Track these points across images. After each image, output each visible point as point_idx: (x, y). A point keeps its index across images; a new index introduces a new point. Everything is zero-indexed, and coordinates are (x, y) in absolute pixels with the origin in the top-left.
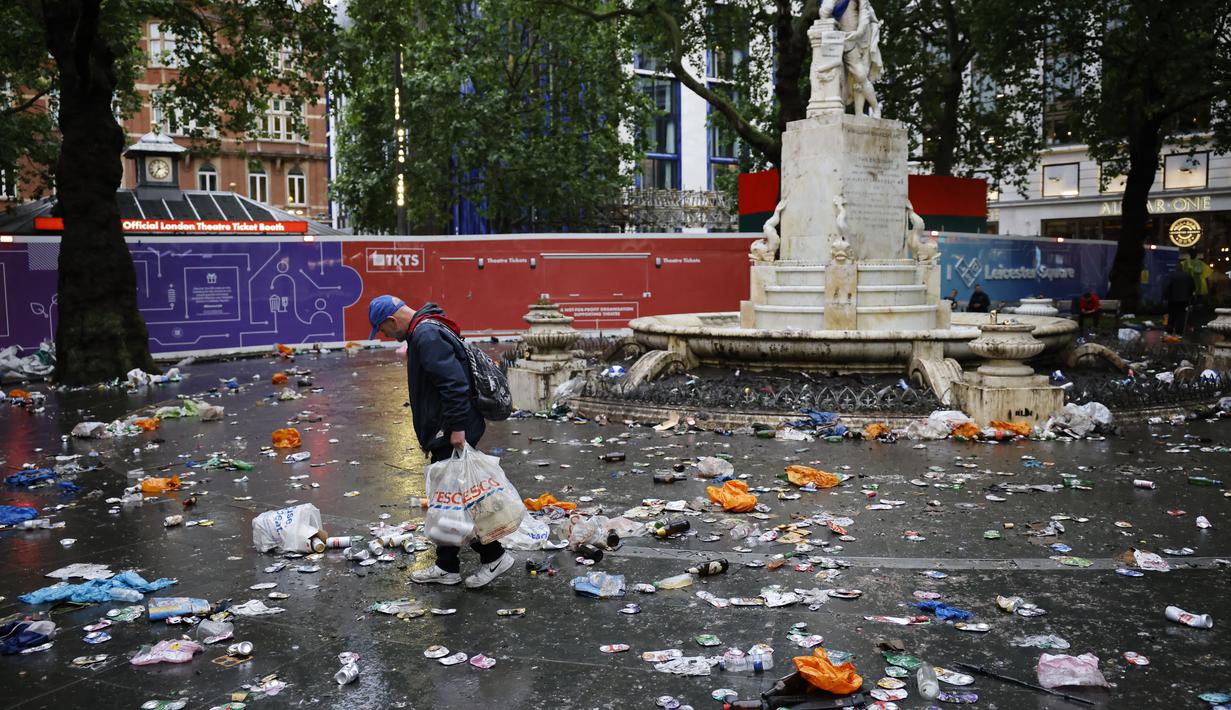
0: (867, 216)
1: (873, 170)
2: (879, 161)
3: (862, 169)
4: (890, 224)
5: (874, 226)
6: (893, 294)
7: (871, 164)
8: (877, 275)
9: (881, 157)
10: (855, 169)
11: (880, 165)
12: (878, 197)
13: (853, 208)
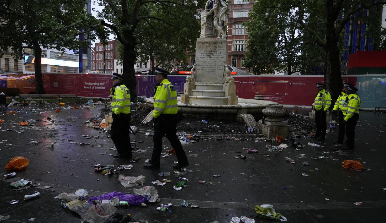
0: (206, 69)
1: (209, 54)
2: (212, 51)
3: (204, 54)
4: (217, 71)
5: (209, 72)
6: (202, 93)
7: (208, 53)
8: (200, 87)
9: (213, 50)
10: (201, 54)
11: (212, 52)
12: (211, 63)
13: (200, 66)
